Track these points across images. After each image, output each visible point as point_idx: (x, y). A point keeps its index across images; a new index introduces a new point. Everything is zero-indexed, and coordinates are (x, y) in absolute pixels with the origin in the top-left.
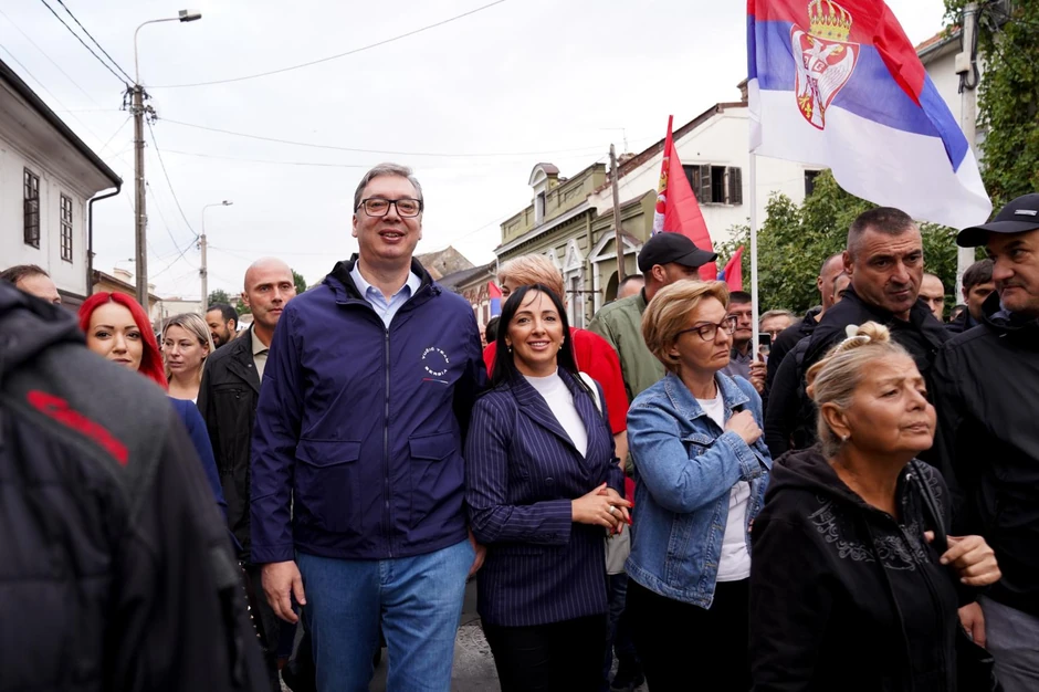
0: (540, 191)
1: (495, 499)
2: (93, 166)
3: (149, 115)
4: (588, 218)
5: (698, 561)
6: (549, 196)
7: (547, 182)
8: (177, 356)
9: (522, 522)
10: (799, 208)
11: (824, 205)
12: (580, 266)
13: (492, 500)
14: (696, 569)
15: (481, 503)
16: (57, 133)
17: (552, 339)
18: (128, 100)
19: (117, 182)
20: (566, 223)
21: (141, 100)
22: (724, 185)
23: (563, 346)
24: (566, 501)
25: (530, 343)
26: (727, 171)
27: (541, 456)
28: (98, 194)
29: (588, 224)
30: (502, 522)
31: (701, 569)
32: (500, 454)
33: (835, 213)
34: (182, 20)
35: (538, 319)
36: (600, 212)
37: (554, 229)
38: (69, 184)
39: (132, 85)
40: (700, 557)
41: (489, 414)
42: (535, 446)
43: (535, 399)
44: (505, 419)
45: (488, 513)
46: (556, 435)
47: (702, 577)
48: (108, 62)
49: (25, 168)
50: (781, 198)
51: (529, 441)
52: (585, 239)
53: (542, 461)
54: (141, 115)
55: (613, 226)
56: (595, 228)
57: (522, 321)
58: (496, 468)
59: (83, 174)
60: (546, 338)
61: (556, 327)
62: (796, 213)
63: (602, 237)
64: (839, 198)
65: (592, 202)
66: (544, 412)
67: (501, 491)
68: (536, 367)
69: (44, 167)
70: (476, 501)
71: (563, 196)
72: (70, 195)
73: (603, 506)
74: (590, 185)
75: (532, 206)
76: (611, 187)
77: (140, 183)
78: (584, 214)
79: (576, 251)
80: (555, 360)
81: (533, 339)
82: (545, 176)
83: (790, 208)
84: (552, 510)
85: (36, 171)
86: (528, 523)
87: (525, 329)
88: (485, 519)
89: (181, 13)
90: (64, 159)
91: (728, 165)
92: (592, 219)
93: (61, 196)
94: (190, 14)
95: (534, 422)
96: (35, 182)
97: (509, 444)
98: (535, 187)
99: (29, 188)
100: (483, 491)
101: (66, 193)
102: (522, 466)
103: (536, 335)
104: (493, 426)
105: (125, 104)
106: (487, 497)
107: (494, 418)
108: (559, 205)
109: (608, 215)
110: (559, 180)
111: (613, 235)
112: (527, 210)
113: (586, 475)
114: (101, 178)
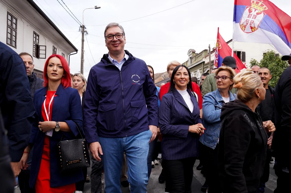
0: (190, 57)
1: (167, 122)
2: (71, 46)
3: (86, 33)
4: (202, 64)
5: (213, 137)
6: (193, 58)
7: (192, 54)
8: (76, 84)
9: (174, 129)
10: (259, 63)
11: (265, 62)
12: (200, 77)
13: (166, 122)
14: (212, 139)
15: (163, 123)
16: (62, 37)
17: (186, 80)
18: (80, 29)
19: (77, 50)
20: (197, 65)
21: (84, 29)
22: (240, 56)
23: (189, 83)
24: (188, 126)
25: (180, 81)
26: (241, 53)
27: (179, 111)
28: (72, 53)
29: (202, 66)
30: (168, 129)
31: (213, 139)
32: (169, 110)
33: (268, 64)
34: (95, 8)
35: (182, 74)
36: (206, 63)
37: (194, 67)
38: (64, 50)
39: (82, 25)
40: (214, 136)
41: (166, 99)
42: (179, 108)
43: (179, 96)
44: (171, 100)
45: (165, 126)
46: (184, 106)
47: (214, 141)
48: (76, 19)
49: (53, 46)
50: (254, 60)
51: (177, 106)
52: (202, 70)
53: (180, 113)
54: (84, 33)
55: (209, 67)
56: (204, 67)
57: (178, 75)
58: (167, 114)
59: (68, 48)
60: (184, 80)
61: (187, 77)
62: (258, 65)
63: (206, 69)
64: (270, 60)
65: (204, 60)
66: (182, 100)
67: (169, 120)
68: (181, 88)
69: (58, 46)
70: (162, 122)
71: (196, 58)
72: (64, 53)
73: (197, 128)
74: (203, 55)
75: (188, 61)
76: (209, 56)
77: (82, 51)
78: (201, 63)
79: (199, 73)
80: (186, 86)
81: (181, 80)
82: (192, 53)
83: (257, 63)
84: (183, 127)
85: (56, 47)
86: (176, 130)
87: (179, 77)
88: (164, 127)
89: (95, 7)
90: (63, 44)
91: (242, 51)
92: (203, 64)
93: (62, 54)
94: (98, 7)
95: (179, 102)
96: (55, 49)
97: (171, 107)
98: (189, 56)
99: (54, 51)
100: (164, 120)
101: (63, 53)
102: (174, 113)
103: (182, 79)
104: (167, 102)
105: (79, 30)
106: (165, 121)
107: (167, 100)
108: (195, 60)
109: (208, 64)
110: (196, 54)
111: (209, 69)
112: (186, 62)
113: (192, 118)
114: (72, 49)
